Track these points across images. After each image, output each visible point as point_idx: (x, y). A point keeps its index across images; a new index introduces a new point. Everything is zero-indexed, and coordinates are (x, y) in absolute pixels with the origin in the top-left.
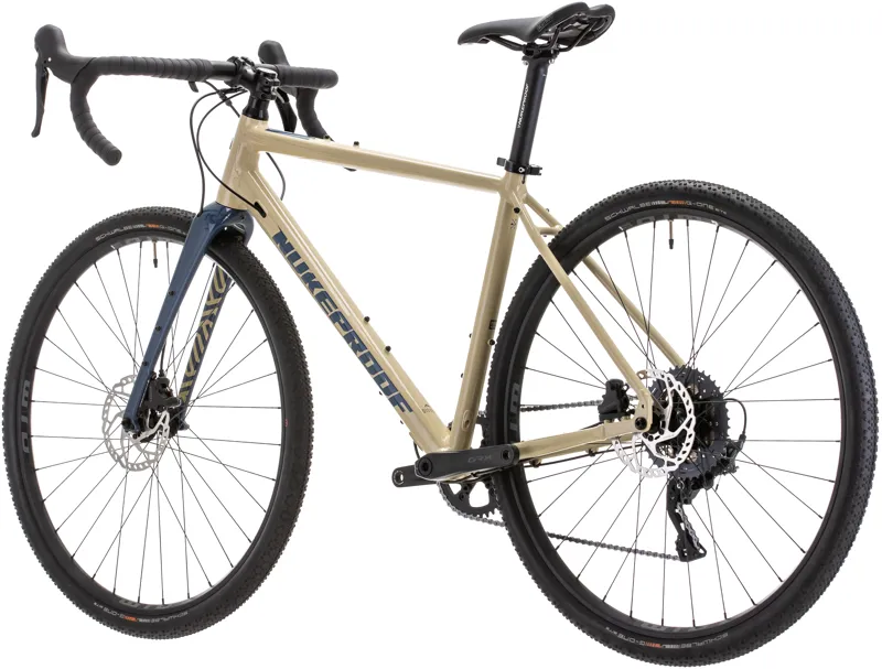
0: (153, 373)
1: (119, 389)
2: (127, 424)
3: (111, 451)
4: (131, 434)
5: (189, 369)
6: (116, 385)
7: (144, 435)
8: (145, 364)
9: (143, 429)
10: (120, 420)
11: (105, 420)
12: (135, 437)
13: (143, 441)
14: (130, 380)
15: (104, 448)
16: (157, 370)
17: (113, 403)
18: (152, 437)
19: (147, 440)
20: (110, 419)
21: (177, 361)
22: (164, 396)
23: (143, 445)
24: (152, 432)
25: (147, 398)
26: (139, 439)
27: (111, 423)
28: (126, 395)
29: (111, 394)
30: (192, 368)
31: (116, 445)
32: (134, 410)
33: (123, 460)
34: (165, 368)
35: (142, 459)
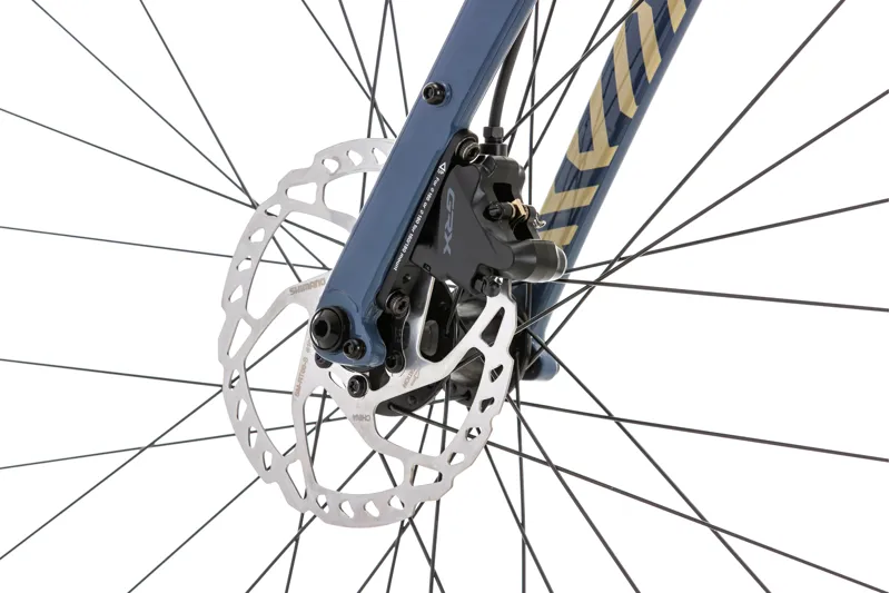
0: (464, 134)
1: (305, 193)
2: (332, 333)
3: (248, 431)
4: (341, 374)
5: (585, 140)
6: (296, 177)
7: (398, 384)
8: (435, 94)
9: (396, 360)
10: (302, 313)
11: (235, 311)
12: (357, 388)
13: (388, 408)
14: (356, 158)
15: (216, 417)
16: (478, 124)
17: (272, 252)
18: (424, 395)
19: (403, 406)
20: (257, 309)
21: (542, 115)
22: (504, 235)
23: (385, 423)
24: (430, 373)
25: (428, 236)
26: (374, 397)
27: (259, 327)
28: (337, 218)
29: (268, 216)
30: (600, 135)
31: (275, 411)
32: (369, 278)
33: (296, 470)
34: (507, 123)
35: (373, 480)
